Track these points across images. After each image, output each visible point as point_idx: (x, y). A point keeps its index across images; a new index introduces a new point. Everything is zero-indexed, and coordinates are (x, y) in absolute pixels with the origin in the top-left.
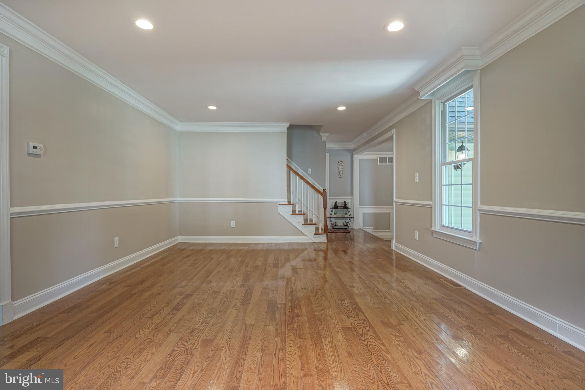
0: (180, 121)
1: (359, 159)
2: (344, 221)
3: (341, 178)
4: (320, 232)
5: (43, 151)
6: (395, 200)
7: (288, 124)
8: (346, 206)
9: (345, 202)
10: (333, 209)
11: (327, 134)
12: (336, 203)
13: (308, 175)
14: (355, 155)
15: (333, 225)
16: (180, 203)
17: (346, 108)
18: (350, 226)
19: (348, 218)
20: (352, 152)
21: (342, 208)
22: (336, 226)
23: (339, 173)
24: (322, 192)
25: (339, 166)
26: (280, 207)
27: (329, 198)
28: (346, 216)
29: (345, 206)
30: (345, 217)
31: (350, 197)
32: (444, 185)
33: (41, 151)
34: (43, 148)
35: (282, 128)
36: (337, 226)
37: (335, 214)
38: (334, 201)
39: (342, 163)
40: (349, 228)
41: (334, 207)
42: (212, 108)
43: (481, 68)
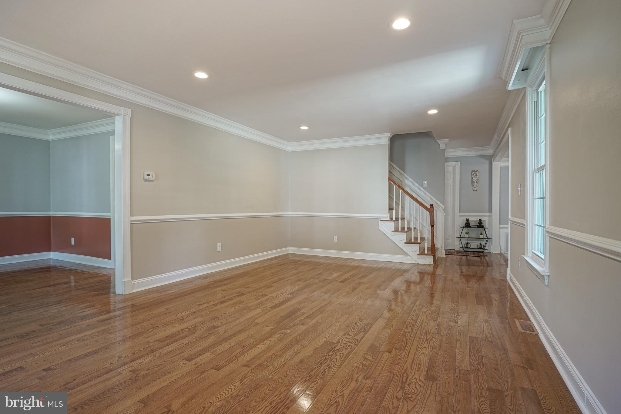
0: (290, 142)
1: (500, 167)
2: (479, 242)
3: (475, 191)
4: (426, 252)
5: (154, 177)
6: (510, 218)
7: (388, 135)
8: (482, 225)
9: (480, 220)
10: (463, 228)
11: (446, 141)
12: (468, 220)
13: (424, 188)
14: (493, 162)
15: (464, 247)
16: (291, 216)
17: (438, 111)
18: (487, 249)
19: (485, 239)
20: (490, 158)
21: (476, 227)
22: (467, 247)
23: (473, 185)
24: (429, 208)
25: (472, 177)
26: (381, 223)
27: (460, 215)
28: (481, 236)
29: (480, 225)
30: (480, 238)
31: (488, 214)
32: (536, 199)
33: (153, 177)
34: (154, 175)
35: (384, 139)
36: (469, 248)
37: (467, 233)
38: (465, 218)
39: (477, 173)
40: (486, 251)
41: (465, 225)
42: (304, 128)
43: (549, 42)
